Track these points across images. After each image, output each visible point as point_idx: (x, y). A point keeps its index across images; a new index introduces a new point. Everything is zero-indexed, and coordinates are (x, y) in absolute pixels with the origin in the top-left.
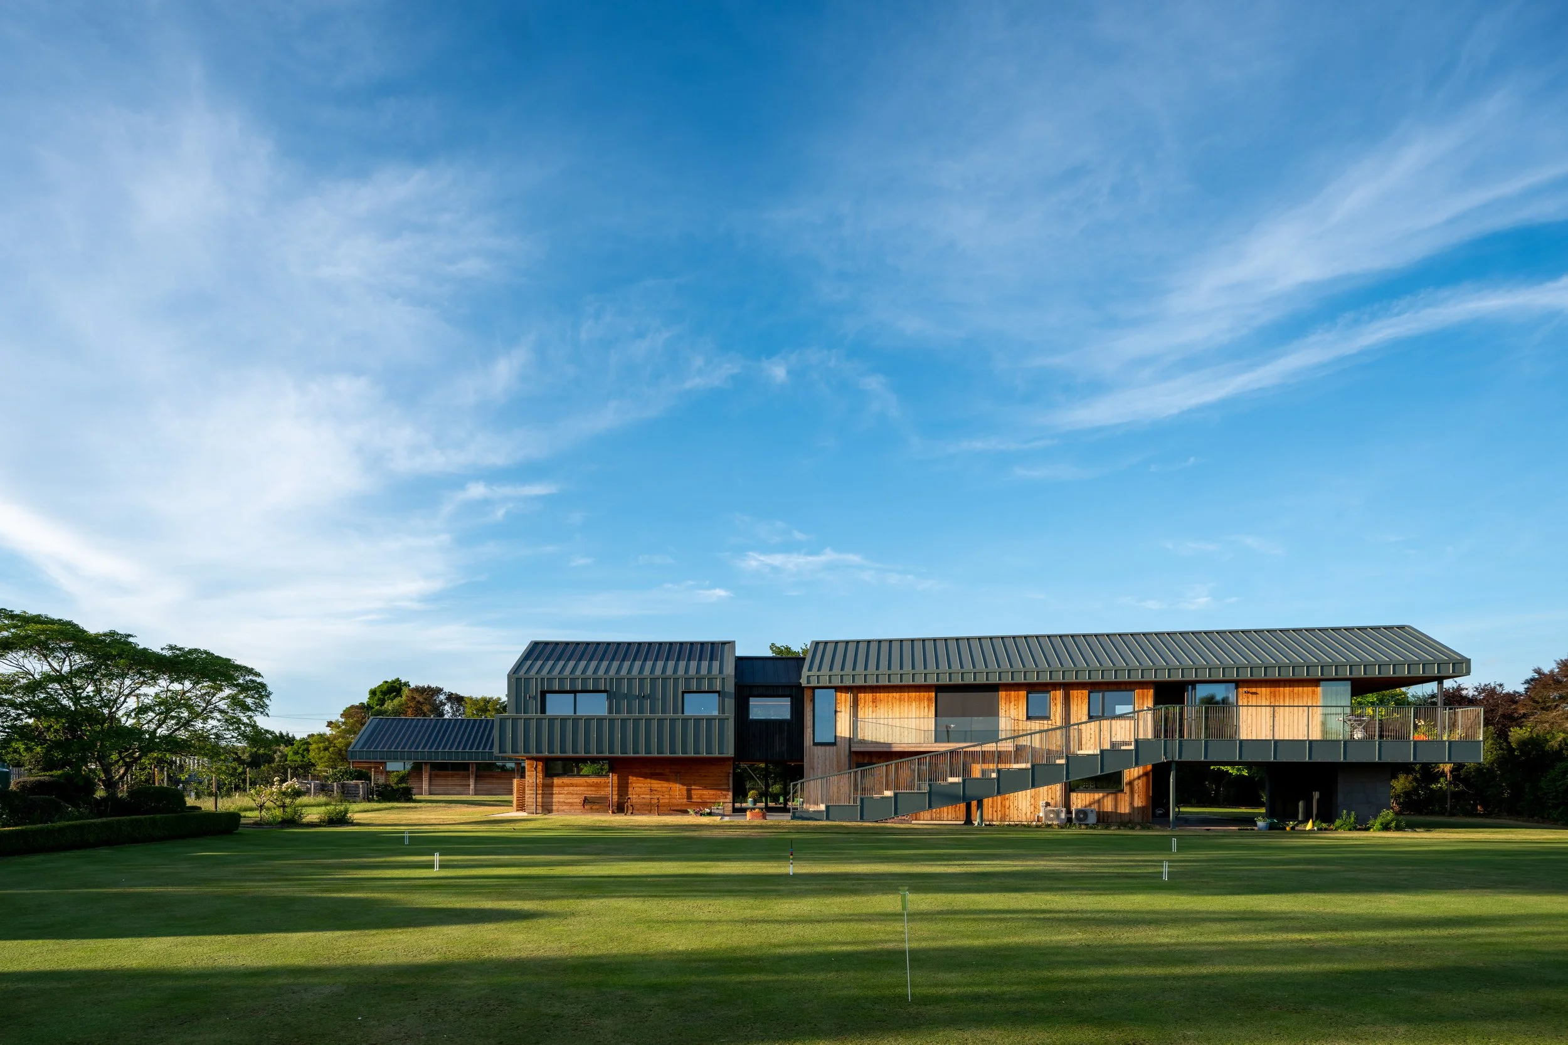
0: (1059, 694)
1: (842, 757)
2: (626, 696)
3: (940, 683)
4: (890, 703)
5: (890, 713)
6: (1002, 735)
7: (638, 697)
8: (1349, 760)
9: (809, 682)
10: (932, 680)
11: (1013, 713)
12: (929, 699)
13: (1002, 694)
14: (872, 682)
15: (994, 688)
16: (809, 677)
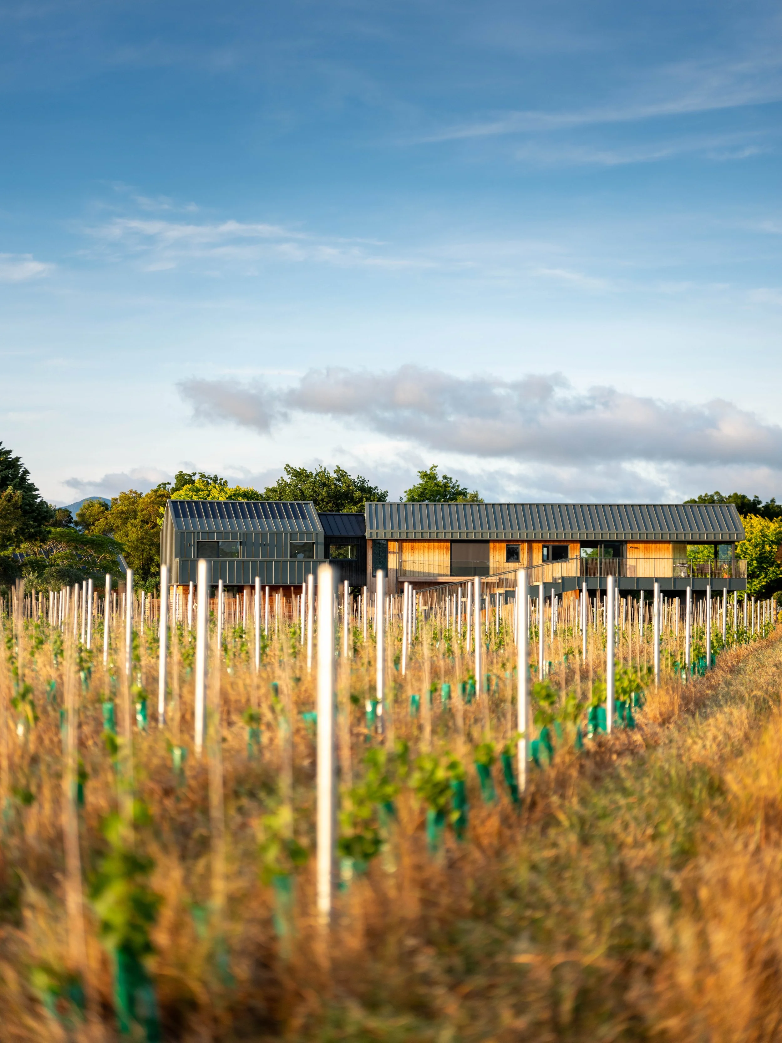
0: (525, 545)
1: (392, 584)
2: (253, 544)
3: (453, 539)
4: (422, 550)
5: (422, 556)
6: (491, 572)
7: (261, 545)
8: (677, 589)
9: (371, 536)
10: (449, 537)
11: (498, 558)
12: (447, 548)
13: (491, 545)
14: (412, 537)
15: (487, 542)
16: (371, 533)
